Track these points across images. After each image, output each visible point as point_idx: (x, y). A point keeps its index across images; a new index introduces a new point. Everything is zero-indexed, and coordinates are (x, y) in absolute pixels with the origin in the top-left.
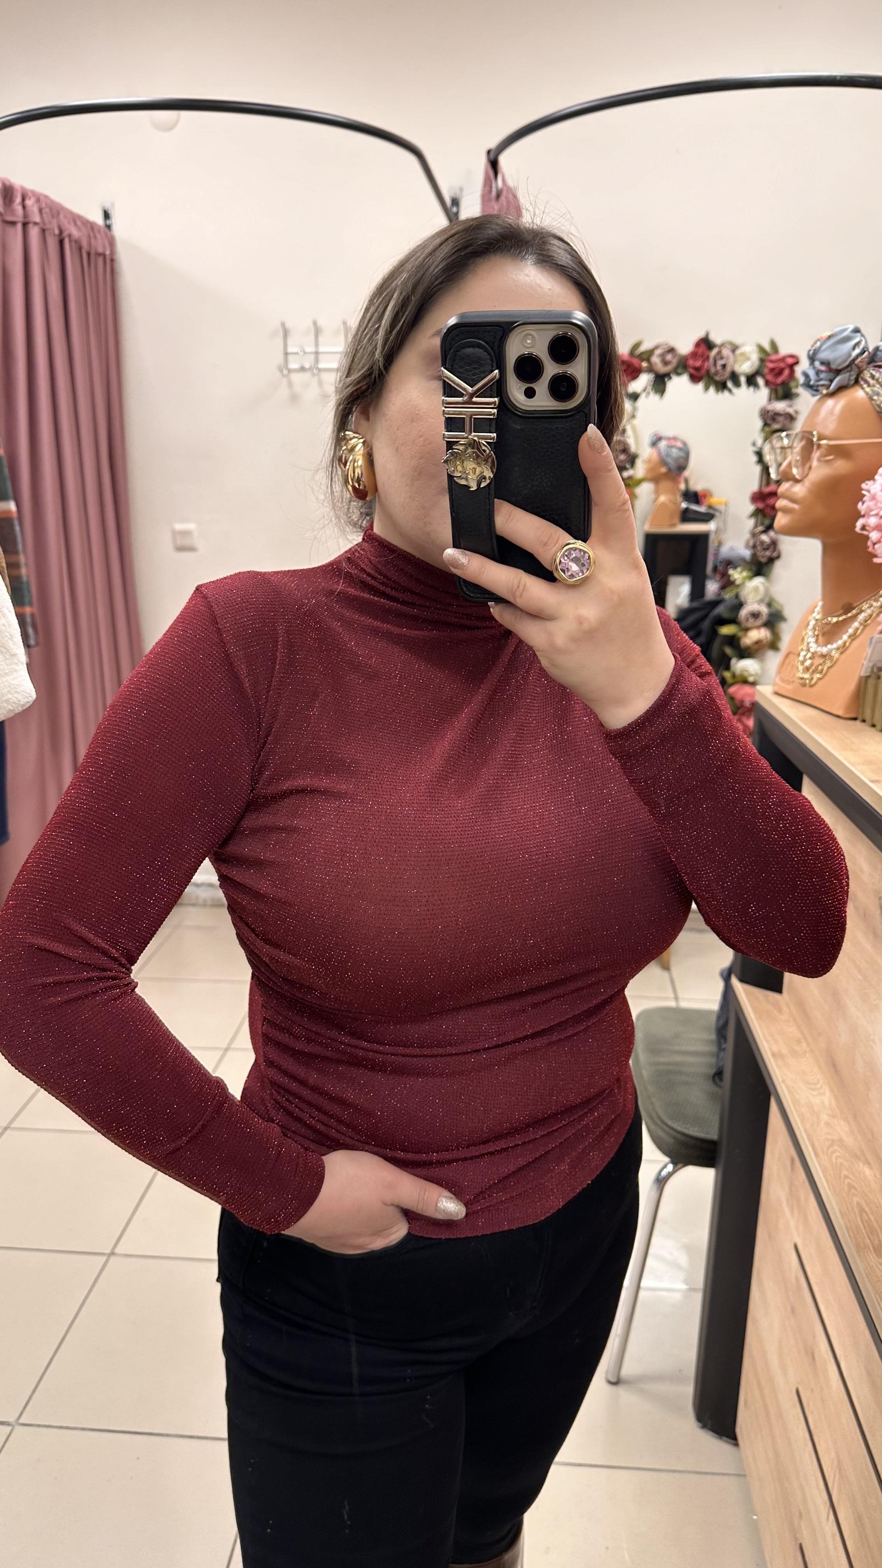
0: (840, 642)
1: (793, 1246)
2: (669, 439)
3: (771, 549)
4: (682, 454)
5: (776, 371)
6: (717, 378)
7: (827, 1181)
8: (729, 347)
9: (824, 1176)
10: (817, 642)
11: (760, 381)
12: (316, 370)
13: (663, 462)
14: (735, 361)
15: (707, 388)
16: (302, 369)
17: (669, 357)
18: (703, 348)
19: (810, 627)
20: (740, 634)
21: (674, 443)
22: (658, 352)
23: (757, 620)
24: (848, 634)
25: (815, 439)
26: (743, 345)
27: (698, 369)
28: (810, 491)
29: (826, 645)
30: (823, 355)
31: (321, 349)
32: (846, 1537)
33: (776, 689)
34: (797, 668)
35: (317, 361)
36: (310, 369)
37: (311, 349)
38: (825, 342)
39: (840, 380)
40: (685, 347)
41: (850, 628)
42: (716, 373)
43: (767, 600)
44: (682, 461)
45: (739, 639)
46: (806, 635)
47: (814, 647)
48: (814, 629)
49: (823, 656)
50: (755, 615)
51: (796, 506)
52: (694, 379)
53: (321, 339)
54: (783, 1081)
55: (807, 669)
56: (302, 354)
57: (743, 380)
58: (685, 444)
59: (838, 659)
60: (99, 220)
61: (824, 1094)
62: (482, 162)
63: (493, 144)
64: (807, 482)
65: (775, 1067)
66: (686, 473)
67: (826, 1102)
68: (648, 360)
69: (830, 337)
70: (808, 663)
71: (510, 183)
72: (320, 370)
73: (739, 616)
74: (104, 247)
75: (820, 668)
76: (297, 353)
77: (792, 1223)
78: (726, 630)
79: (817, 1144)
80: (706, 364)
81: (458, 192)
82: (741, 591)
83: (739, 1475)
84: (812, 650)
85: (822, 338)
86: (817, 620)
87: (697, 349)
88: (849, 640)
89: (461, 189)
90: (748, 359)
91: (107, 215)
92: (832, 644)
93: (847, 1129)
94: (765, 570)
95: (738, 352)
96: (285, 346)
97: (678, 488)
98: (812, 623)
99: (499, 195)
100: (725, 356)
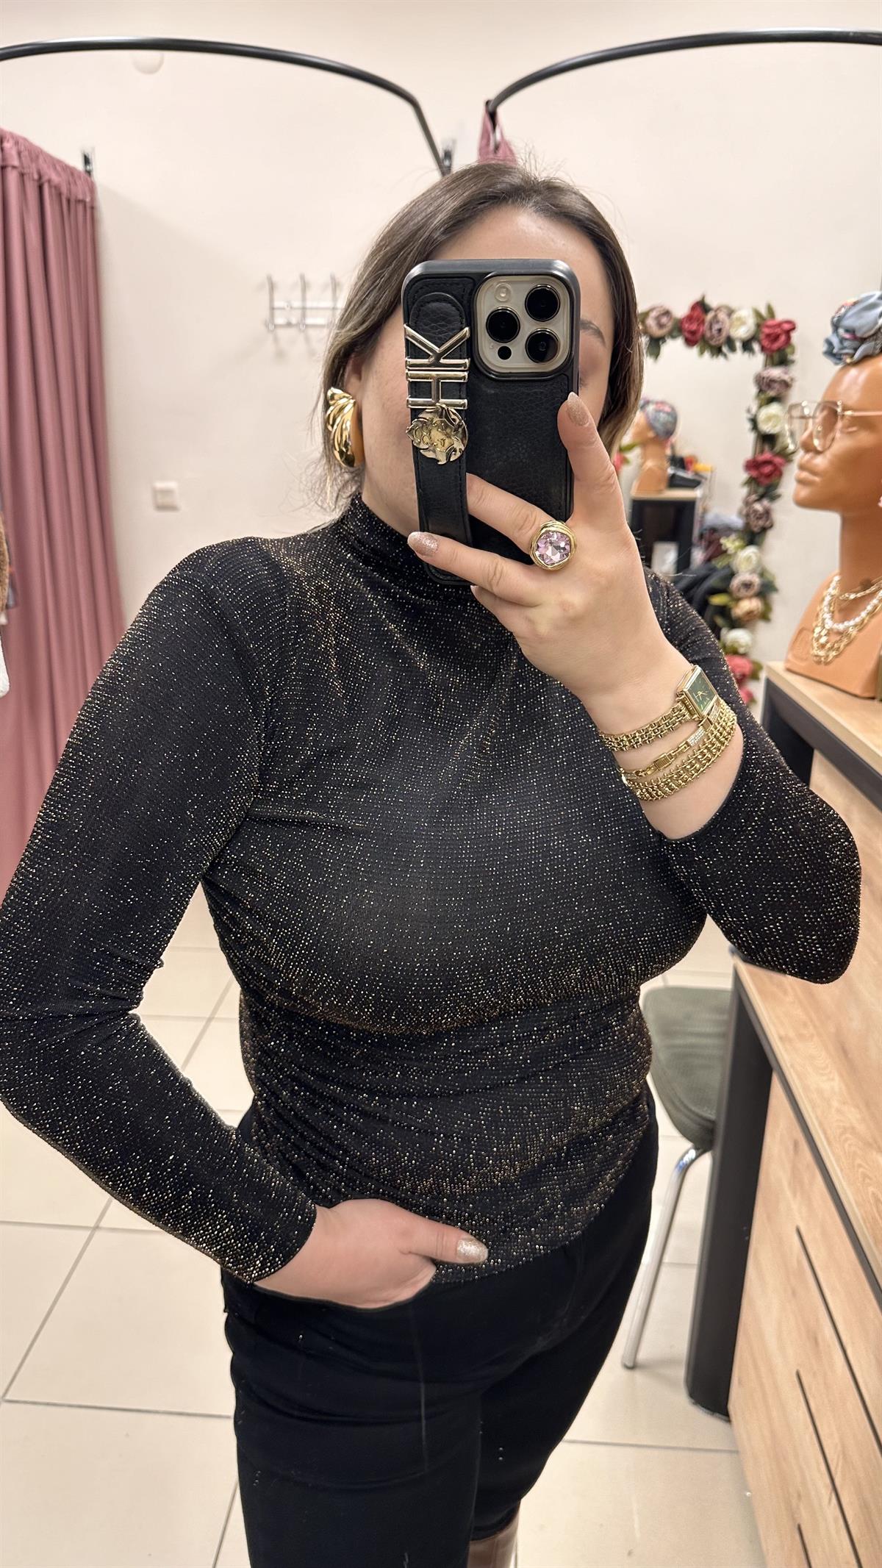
0: (858, 620)
1: (794, 1230)
2: (657, 403)
3: (764, 518)
4: (670, 419)
5: (772, 338)
6: (713, 343)
7: (842, 1170)
8: (725, 310)
9: (839, 1165)
10: (832, 617)
11: (756, 347)
12: (302, 326)
13: (650, 426)
14: (731, 326)
15: (702, 352)
16: (289, 325)
17: (664, 320)
18: (698, 312)
19: (826, 602)
20: (732, 604)
21: (661, 408)
22: (654, 314)
23: (749, 590)
24: (866, 612)
25: (839, 410)
26: (739, 309)
27: (693, 333)
28: (832, 463)
29: (843, 622)
30: (848, 322)
31: (309, 304)
32: (850, 1522)
33: (789, 665)
34: (812, 645)
35: (304, 316)
36: (297, 325)
37: (297, 304)
38: (850, 309)
39: (865, 350)
40: (681, 310)
41: (868, 604)
42: (712, 337)
43: (759, 570)
44: (669, 426)
45: (730, 609)
46: (821, 610)
47: (829, 624)
48: (830, 605)
49: (839, 633)
50: (747, 585)
51: (817, 479)
52: (690, 342)
53: (309, 294)
54: (792, 1066)
55: (823, 646)
56: (289, 308)
57: (738, 345)
58: (673, 409)
59: (855, 637)
60: (79, 165)
61: (833, 1079)
62: (480, 113)
63: (492, 94)
64: (828, 454)
65: (783, 1052)
66: (673, 439)
67: (837, 1089)
69: (855, 304)
70: (823, 640)
71: (508, 137)
72: (307, 326)
73: (730, 586)
74: (84, 194)
75: (836, 646)
76: (283, 309)
77: (795, 1206)
78: (717, 600)
79: (829, 1132)
80: (702, 328)
81: (451, 144)
82: (734, 560)
83: (731, 1452)
84: (827, 627)
85: (846, 304)
86: (832, 596)
87: (692, 313)
88: (867, 618)
89: (454, 142)
90: (743, 323)
91: (87, 161)
92: (849, 620)
93: (858, 1116)
94: (757, 539)
95: (735, 316)
96: (272, 300)
97: (664, 453)
98: (828, 599)
99: (497, 148)
100: (721, 320)
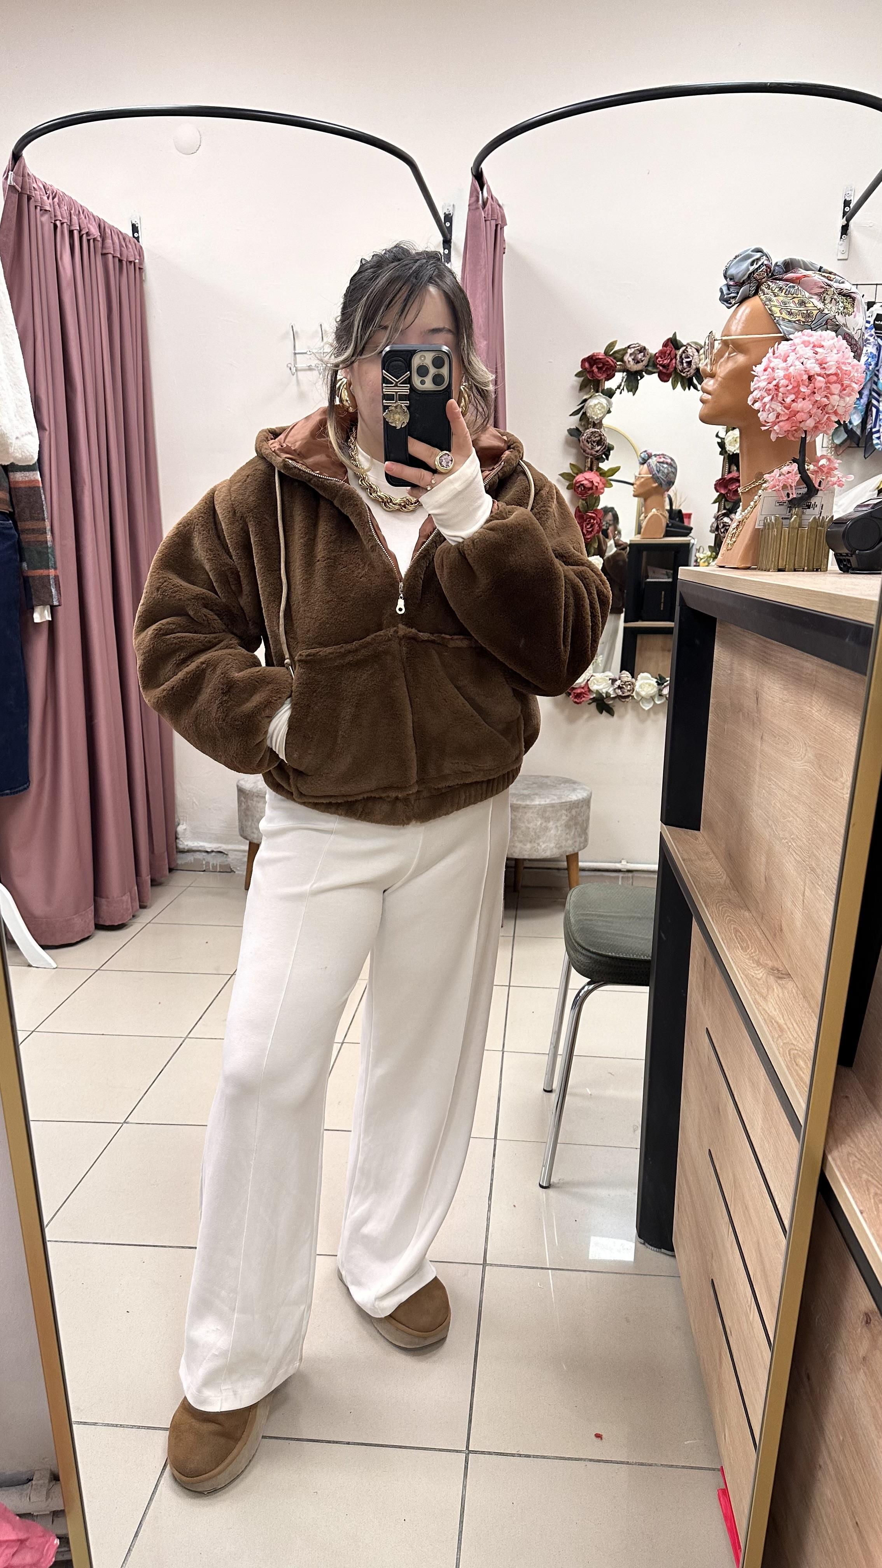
1: (705, 1031)
2: (658, 456)
4: (670, 469)
6: (684, 375)
13: (652, 478)
15: (675, 386)
16: (310, 369)
17: (640, 356)
18: (670, 348)
21: (663, 459)
22: (630, 351)
27: (666, 368)
30: (731, 271)
36: (316, 368)
39: (743, 291)
40: (654, 347)
42: (683, 371)
44: (669, 477)
51: (710, 397)
52: (663, 377)
56: (308, 353)
58: (673, 460)
60: (129, 232)
62: (469, 173)
63: (474, 156)
68: (622, 360)
74: (134, 256)
76: (306, 353)
77: (705, 1014)
80: (674, 361)
81: (450, 207)
83: (674, 1276)
87: (665, 348)
91: (135, 229)
96: (294, 347)
99: (485, 204)
100: (691, 354)
